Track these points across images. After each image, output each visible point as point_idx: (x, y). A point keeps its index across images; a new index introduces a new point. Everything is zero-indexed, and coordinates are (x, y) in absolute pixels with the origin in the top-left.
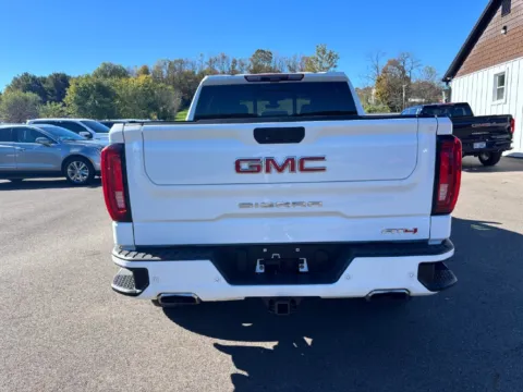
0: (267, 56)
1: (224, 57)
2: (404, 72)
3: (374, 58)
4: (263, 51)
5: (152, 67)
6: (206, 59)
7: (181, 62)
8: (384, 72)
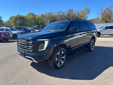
0: (72, 11)
1: (61, 11)
2: (111, 11)
3: (101, 8)
4: (70, 9)
5: (44, 14)
6: (57, 12)
7: (51, 13)
8: (105, 11)
